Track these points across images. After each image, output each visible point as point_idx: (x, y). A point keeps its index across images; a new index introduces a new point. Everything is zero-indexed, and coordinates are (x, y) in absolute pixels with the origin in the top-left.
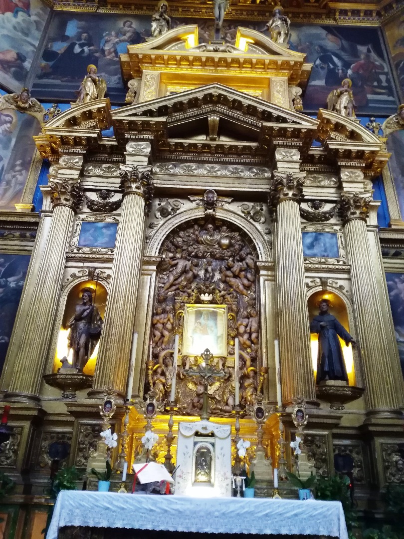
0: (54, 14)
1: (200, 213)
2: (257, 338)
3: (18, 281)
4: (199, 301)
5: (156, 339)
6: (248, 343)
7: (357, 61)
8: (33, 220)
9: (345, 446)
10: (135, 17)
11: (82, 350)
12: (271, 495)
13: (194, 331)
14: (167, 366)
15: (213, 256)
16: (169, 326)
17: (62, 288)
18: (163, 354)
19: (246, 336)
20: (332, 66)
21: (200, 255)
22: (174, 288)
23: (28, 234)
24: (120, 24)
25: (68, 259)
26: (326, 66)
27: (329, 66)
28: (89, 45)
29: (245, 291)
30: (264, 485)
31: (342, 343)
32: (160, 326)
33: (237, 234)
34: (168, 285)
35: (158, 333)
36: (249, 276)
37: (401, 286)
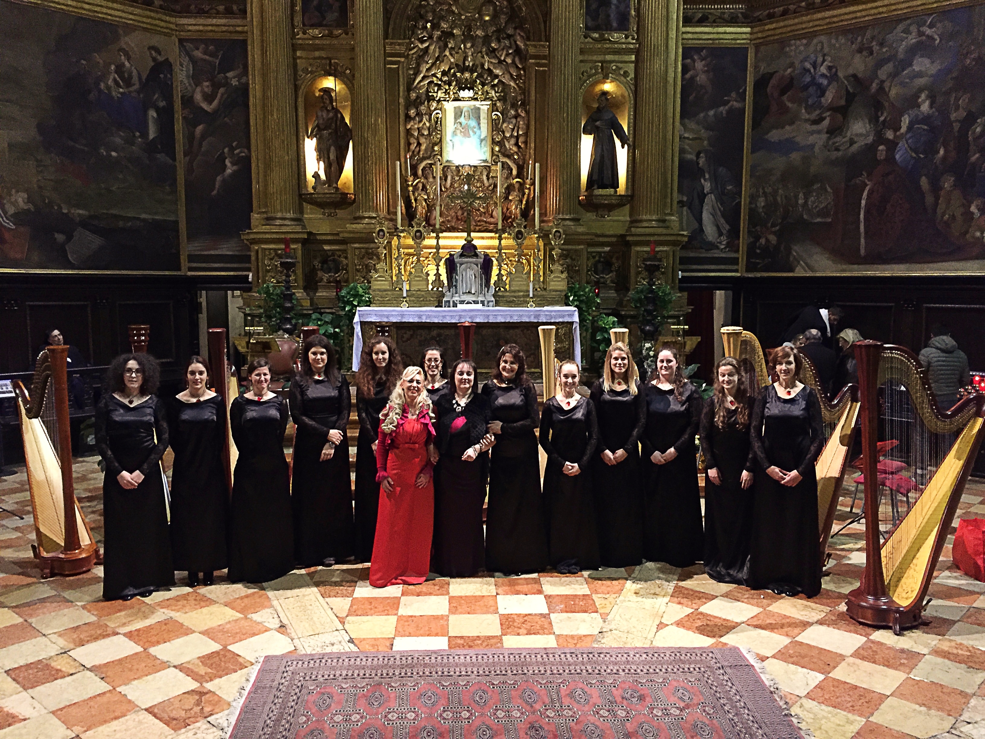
2: (526, 142)
4: (457, 98)
5: (412, 148)
6: (515, 149)
9: (606, 253)
11: (335, 167)
13: (454, 133)
14: (427, 178)
16: (425, 131)
17: (297, 87)
18: (421, 167)
19: (513, 141)
22: (427, 82)
23: (235, 7)
31: (618, 143)
32: (414, 133)
35: (413, 141)
36: (517, 60)
37: (699, 65)
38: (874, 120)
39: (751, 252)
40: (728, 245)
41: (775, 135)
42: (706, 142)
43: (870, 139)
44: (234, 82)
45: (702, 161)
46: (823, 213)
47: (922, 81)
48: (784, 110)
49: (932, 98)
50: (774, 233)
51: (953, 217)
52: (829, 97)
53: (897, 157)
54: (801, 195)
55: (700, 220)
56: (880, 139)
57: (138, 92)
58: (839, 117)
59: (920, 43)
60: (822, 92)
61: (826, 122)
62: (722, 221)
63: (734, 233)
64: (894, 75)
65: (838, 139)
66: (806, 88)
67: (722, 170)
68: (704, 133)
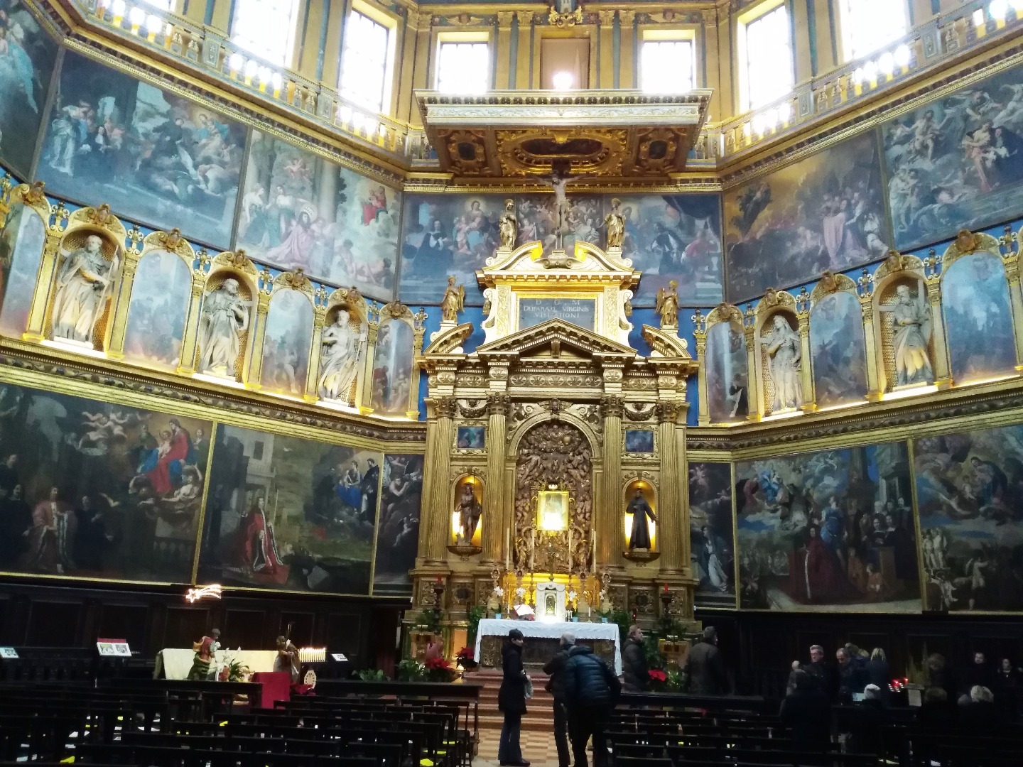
0: (406, 197)
1: (547, 416)
2: (590, 516)
3: (417, 475)
4: (547, 489)
5: (519, 518)
6: (583, 520)
7: (691, 241)
8: (422, 427)
9: (643, 591)
10: (483, 195)
11: (470, 529)
12: (586, 621)
13: (545, 510)
14: (527, 537)
15: (558, 450)
16: (527, 508)
17: (451, 483)
18: (524, 530)
19: (582, 516)
20: (667, 249)
21: (548, 450)
22: (529, 478)
23: (419, 437)
24: (468, 205)
25: (452, 459)
26: (661, 250)
27: (665, 250)
28: (443, 235)
29: (582, 480)
30: (584, 615)
31: (649, 519)
32: (521, 509)
33: (576, 432)
34: (525, 477)
35: (520, 515)
36: (585, 467)
37: (700, 473)
38: (806, 512)
39: (743, 595)
40: (727, 589)
41: (751, 518)
42: (707, 521)
43: (805, 524)
44: (414, 479)
45: (706, 532)
46: (783, 570)
47: (828, 491)
48: (754, 503)
49: (837, 500)
50: (755, 582)
51: (858, 575)
52: (779, 497)
53: (822, 535)
54: (770, 557)
55: (707, 571)
56: (811, 524)
57: (359, 485)
58: (787, 509)
59: (826, 468)
60: (775, 494)
61: (779, 513)
62: (722, 572)
63: (731, 581)
64: (814, 486)
65: (787, 523)
66: (765, 490)
67: (719, 539)
68: (706, 515)
